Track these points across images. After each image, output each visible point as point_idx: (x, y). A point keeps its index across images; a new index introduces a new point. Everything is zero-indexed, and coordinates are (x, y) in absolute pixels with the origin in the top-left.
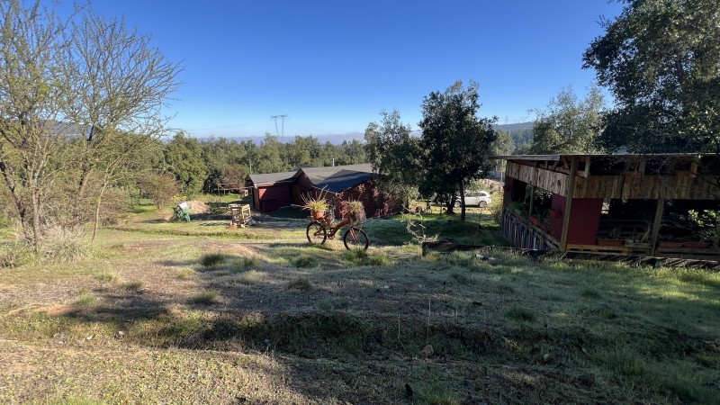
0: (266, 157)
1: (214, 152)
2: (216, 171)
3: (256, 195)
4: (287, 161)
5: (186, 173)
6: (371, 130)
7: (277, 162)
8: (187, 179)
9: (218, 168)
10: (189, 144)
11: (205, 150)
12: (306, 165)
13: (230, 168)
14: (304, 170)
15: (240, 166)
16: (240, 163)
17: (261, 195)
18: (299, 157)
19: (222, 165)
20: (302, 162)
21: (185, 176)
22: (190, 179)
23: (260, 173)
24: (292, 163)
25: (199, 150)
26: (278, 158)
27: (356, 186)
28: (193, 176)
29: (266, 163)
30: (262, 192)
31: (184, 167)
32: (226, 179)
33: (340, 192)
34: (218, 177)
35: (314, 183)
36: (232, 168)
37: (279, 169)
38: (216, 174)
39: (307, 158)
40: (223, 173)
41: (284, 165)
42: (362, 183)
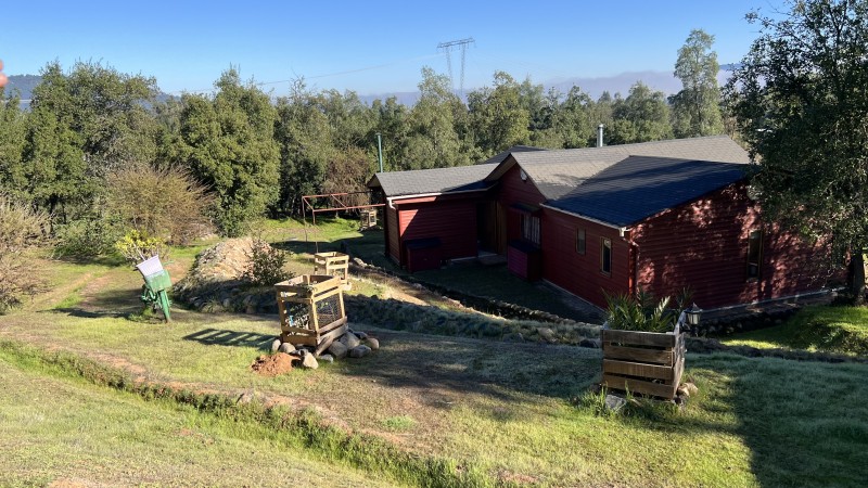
0: (422, 130)
1: (304, 120)
2: (307, 163)
3: (393, 229)
4: (470, 141)
5: (227, 167)
6: (696, 49)
7: (448, 142)
8: (230, 184)
9: (312, 157)
10: (249, 102)
11: (285, 114)
12: (520, 146)
13: (338, 156)
14: (519, 157)
15: (360, 154)
16: (362, 144)
17: (404, 227)
18: (501, 126)
19: (320, 151)
20: (510, 140)
21: (226, 174)
22: (238, 183)
23: (407, 168)
24: (483, 144)
25: (270, 116)
26: (450, 132)
27: (684, 205)
28: (243, 176)
29: (421, 145)
30: (407, 218)
31: (223, 153)
32: (329, 184)
33: (634, 225)
34: (311, 178)
35: (549, 195)
36: (343, 156)
37: (452, 157)
38: (308, 170)
39: (520, 131)
40: (322, 169)
41: (464, 149)
42: (704, 197)
